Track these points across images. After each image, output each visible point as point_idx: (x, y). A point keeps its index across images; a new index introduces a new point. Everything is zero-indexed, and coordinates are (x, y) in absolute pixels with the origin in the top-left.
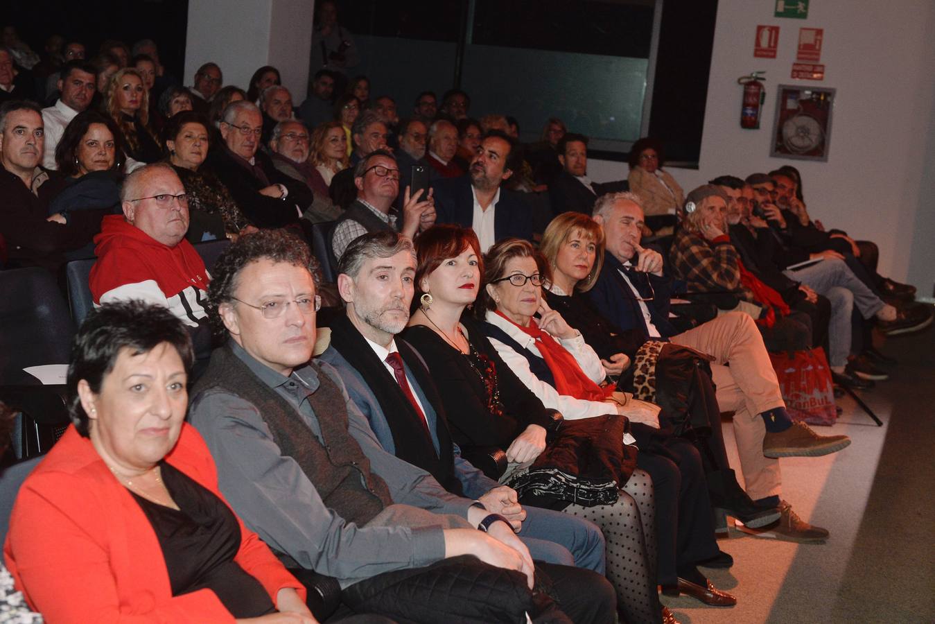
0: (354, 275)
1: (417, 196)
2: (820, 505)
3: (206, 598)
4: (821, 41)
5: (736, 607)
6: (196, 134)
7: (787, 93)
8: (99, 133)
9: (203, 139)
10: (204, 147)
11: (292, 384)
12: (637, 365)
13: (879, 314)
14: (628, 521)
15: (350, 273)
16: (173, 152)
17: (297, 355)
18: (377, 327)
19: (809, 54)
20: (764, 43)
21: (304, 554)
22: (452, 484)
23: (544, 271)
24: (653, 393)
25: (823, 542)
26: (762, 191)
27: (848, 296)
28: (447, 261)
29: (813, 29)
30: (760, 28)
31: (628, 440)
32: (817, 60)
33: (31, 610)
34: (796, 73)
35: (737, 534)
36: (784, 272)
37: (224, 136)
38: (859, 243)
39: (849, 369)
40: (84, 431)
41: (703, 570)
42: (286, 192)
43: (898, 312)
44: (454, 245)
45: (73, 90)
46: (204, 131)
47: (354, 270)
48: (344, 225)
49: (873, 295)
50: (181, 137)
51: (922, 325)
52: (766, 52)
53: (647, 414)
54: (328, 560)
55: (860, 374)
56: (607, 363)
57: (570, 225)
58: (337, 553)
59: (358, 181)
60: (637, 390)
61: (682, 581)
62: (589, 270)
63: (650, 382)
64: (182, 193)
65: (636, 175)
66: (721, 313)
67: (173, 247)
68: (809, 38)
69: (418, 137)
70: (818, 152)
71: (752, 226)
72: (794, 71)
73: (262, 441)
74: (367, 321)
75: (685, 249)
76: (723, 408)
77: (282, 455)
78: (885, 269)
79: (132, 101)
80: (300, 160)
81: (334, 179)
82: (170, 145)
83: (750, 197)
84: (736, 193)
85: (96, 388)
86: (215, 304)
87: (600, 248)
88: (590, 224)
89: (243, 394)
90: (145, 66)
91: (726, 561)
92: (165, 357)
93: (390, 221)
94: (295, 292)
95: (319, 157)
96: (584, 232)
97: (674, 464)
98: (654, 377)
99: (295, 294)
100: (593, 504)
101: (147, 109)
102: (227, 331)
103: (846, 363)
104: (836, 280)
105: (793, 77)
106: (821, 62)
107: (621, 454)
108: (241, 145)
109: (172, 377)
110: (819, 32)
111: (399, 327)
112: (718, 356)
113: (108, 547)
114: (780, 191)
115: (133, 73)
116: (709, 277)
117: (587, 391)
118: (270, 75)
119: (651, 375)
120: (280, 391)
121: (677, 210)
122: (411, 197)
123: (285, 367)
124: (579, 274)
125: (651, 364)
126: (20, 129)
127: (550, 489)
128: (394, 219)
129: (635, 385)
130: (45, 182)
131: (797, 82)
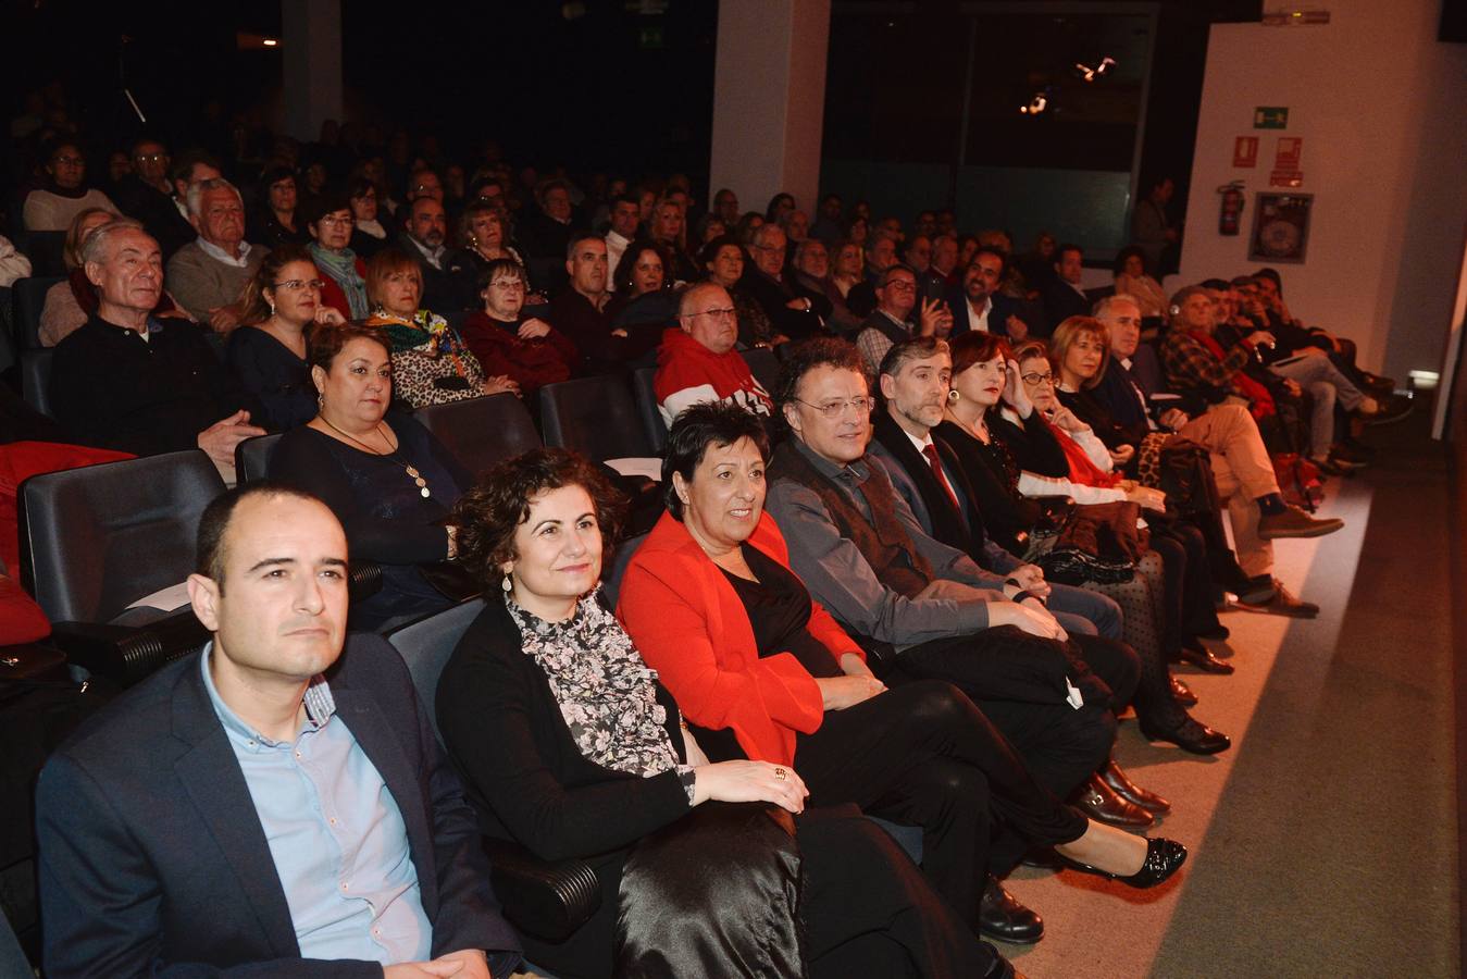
0: (895, 375)
1: (933, 305)
2: (1309, 581)
3: (787, 658)
4: (1299, 149)
5: (1234, 675)
6: (732, 254)
7: (1264, 199)
8: (649, 258)
9: (738, 259)
10: (740, 266)
11: (847, 475)
12: (1141, 456)
13: (1361, 406)
14: (1142, 597)
15: (892, 373)
16: (713, 273)
17: (852, 450)
18: (916, 421)
19: (1288, 164)
20: (1244, 154)
21: (862, 623)
22: (984, 562)
23: (1056, 371)
24: (1158, 481)
25: (1314, 617)
26: (1247, 293)
27: (1331, 390)
28: (978, 364)
29: (1289, 139)
30: (1239, 140)
31: (1141, 524)
32: (1296, 167)
33: (647, 667)
34: (1274, 180)
35: (1231, 608)
36: (1269, 368)
37: (753, 256)
38: (1339, 340)
39: (1331, 458)
40: (679, 517)
41: (1202, 641)
42: (809, 304)
43: (1379, 405)
44: (986, 351)
45: (621, 220)
46: (739, 252)
47: (895, 370)
48: (866, 333)
49: (1354, 389)
50: (720, 258)
51: (1403, 416)
52: (1245, 161)
53: (1155, 499)
54: (884, 629)
55: (1339, 462)
56: (1114, 454)
57: (1077, 327)
58: (892, 622)
59: (879, 292)
60: (1141, 477)
61: (1184, 651)
62: (1096, 369)
63: (1154, 470)
64: (732, 308)
65: (1121, 280)
66: (1211, 408)
67: (724, 355)
68: (1288, 147)
69: (922, 252)
70: (1296, 254)
71: (1238, 326)
72: (1272, 178)
73: (824, 524)
74: (907, 415)
75: (1174, 346)
76: (1222, 494)
77: (842, 536)
78: (1361, 363)
79: (672, 229)
80: (821, 274)
81: (850, 292)
82: (710, 266)
83: (1235, 298)
84: (1224, 295)
85: (688, 477)
86: (779, 404)
87: (1105, 348)
88: (1095, 327)
89: (807, 483)
90: (679, 197)
91: (1225, 632)
92: (747, 448)
93: (907, 328)
94: (852, 395)
95: (835, 272)
96: (1091, 335)
97: (1180, 545)
98: (1158, 466)
99: (852, 396)
100: (1110, 582)
101: (684, 235)
102: (791, 427)
103: (1328, 452)
104: (1321, 375)
105: (1271, 184)
106: (1300, 169)
107: (1136, 537)
108: (768, 264)
109: (753, 465)
110: (1298, 141)
111: (936, 421)
112: (1215, 444)
113: (705, 613)
114: (1264, 292)
115: (672, 204)
116: (1197, 373)
117: (1097, 479)
118: (787, 202)
119: (1155, 464)
120: (836, 481)
121: (1161, 312)
122: (928, 306)
123: (841, 460)
124: (1085, 373)
125: (1155, 454)
126: (589, 256)
127: (1071, 566)
128: (911, 326)
129: (1140, 473)
130: (609, 302)
131: (1276, 189)
